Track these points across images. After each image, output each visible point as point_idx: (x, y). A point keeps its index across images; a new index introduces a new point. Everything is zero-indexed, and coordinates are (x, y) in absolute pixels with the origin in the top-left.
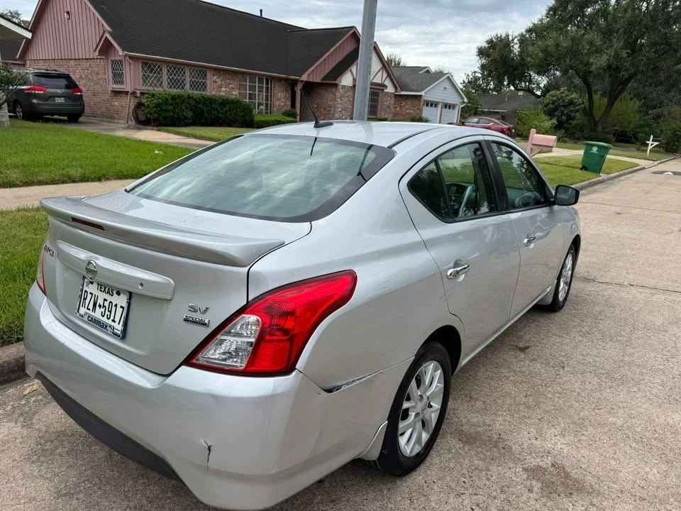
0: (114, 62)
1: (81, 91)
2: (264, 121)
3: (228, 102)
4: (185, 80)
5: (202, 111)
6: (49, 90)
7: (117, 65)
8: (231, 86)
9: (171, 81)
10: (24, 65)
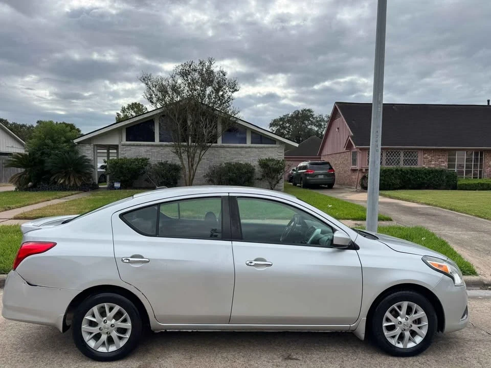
0: (354, 153)
1: (334, 171)
2: (466, 185)
3: (433, 172)
4: (399, 159)
5: (409, 179)
6: (316, 171)
7: (355, 154)
8: (440, 160)
9: (389, 160)
10: (320, 158)
